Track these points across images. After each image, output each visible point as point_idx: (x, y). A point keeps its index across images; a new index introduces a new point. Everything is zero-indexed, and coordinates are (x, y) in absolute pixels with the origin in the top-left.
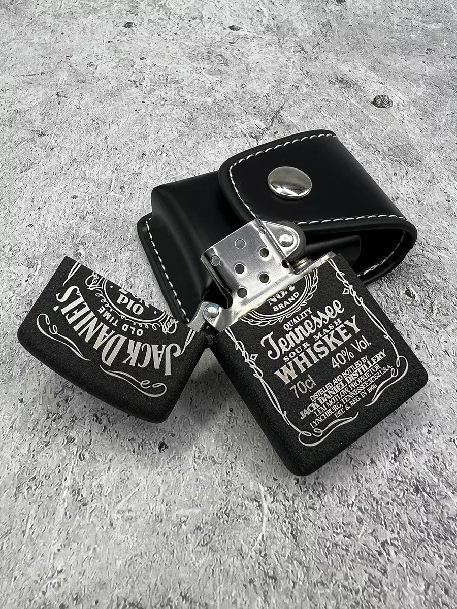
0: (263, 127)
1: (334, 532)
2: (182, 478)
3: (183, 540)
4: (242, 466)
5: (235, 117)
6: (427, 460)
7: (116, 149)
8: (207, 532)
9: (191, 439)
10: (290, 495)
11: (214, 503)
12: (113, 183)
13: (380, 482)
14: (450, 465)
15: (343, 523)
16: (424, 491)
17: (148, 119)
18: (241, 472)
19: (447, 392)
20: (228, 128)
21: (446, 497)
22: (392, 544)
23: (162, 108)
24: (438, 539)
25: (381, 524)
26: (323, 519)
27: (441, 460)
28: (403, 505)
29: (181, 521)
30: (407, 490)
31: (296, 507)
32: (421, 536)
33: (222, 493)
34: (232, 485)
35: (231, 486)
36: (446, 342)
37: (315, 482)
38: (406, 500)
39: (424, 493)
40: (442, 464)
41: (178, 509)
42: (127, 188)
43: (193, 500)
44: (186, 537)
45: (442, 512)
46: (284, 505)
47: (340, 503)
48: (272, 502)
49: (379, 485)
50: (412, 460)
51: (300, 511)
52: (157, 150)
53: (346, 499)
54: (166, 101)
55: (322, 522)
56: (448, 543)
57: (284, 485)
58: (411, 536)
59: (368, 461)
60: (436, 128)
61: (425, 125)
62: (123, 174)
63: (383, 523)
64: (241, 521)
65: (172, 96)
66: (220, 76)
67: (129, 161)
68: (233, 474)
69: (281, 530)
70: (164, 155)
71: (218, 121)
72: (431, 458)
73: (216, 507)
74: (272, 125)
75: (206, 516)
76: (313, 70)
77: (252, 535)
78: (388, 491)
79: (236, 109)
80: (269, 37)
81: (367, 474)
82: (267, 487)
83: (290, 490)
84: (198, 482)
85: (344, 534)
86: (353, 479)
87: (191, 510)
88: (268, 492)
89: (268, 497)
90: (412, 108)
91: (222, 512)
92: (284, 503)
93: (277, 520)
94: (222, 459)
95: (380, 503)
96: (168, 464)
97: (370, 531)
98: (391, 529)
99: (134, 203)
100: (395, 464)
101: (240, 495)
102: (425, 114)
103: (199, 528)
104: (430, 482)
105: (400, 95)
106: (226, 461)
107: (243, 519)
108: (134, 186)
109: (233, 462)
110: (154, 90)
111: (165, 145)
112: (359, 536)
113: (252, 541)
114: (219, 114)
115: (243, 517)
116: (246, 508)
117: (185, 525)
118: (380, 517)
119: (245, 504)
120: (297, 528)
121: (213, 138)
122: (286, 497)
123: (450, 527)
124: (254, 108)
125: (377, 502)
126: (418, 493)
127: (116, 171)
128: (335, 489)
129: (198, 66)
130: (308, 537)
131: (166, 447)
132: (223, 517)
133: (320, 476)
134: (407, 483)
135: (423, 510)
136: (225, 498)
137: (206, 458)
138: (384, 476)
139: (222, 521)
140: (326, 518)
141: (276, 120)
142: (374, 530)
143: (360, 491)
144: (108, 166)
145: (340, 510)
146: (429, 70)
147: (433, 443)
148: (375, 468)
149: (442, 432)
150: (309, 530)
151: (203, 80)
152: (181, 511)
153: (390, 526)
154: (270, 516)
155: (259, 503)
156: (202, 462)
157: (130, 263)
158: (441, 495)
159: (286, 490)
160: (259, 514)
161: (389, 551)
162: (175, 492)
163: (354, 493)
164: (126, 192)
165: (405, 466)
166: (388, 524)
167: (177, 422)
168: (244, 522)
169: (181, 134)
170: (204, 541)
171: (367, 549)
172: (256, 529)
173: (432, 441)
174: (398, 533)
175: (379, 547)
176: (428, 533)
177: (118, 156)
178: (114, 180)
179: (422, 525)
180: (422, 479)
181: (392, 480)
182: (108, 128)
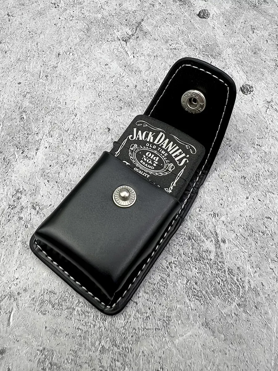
0: (130, 34)
5: (114, 27)
6: (196, 224)
7: (43, 51)
12: (41, 73)
14: (207, 227)
16: (193, 239)
17: (62, 30)
19: (212, 190)
20: (110, 35)
21: (203, 241)
22: (174, 263)
23: (71, 22)
24: (196, 261)
25: (170, 254)
27: (203, 224)
28: (182, 245)
30: (184, 239)
36: (216, 164)
38: (184, 243)
39: (193, 240)
40: (204, 226)
42: (49, 77)
45: (200, 248)
50: (189, 224)
52: (67, 51)
54: (73, 17)
56: (200, 262)
58: (183, 260)
60: (233, 32)
61: (227, 30)
62: (47, 67)
63: (171, 254)
65: (77, 13)
67: (51, 59)
70: (71, 54)
71: (104, 30)
72: (199, 223)
74: (136, 32)
78: (175, 239)
79: (115, 22)
90: (221, 18)
95: (170, 245)
97: (164, 258)
98: (174, 257)
99: (53, 86)
102: (229, 22)
104: (196, 235)
105: (215, 9)
108: (53, 75)
110: (66, 10)
111: (72, 48)
114: (105, 26)
118: (170, 251)
121: (100, 42)
123: (203, 255)
124: (126, 20)
126: (190, 240)
127: (43, 66)
134: (185, 235)
135: (191, 247)
141: (138, 29)
142: (166, 257)
144: (39, 63)
149: (206, 211)
153: (174, 255)
158: (201, 240)
161: (172, 266)
164: (49, 79)
165: (185, 227)
169: (81, 40)
173: (201, 215)
174: (177, 258)
176: (192, 258)
177: (44, 56)
178: (42, 72)
179: (189, 254)
180: (193, 233)
181: (178, 234)
182: (39, 37)
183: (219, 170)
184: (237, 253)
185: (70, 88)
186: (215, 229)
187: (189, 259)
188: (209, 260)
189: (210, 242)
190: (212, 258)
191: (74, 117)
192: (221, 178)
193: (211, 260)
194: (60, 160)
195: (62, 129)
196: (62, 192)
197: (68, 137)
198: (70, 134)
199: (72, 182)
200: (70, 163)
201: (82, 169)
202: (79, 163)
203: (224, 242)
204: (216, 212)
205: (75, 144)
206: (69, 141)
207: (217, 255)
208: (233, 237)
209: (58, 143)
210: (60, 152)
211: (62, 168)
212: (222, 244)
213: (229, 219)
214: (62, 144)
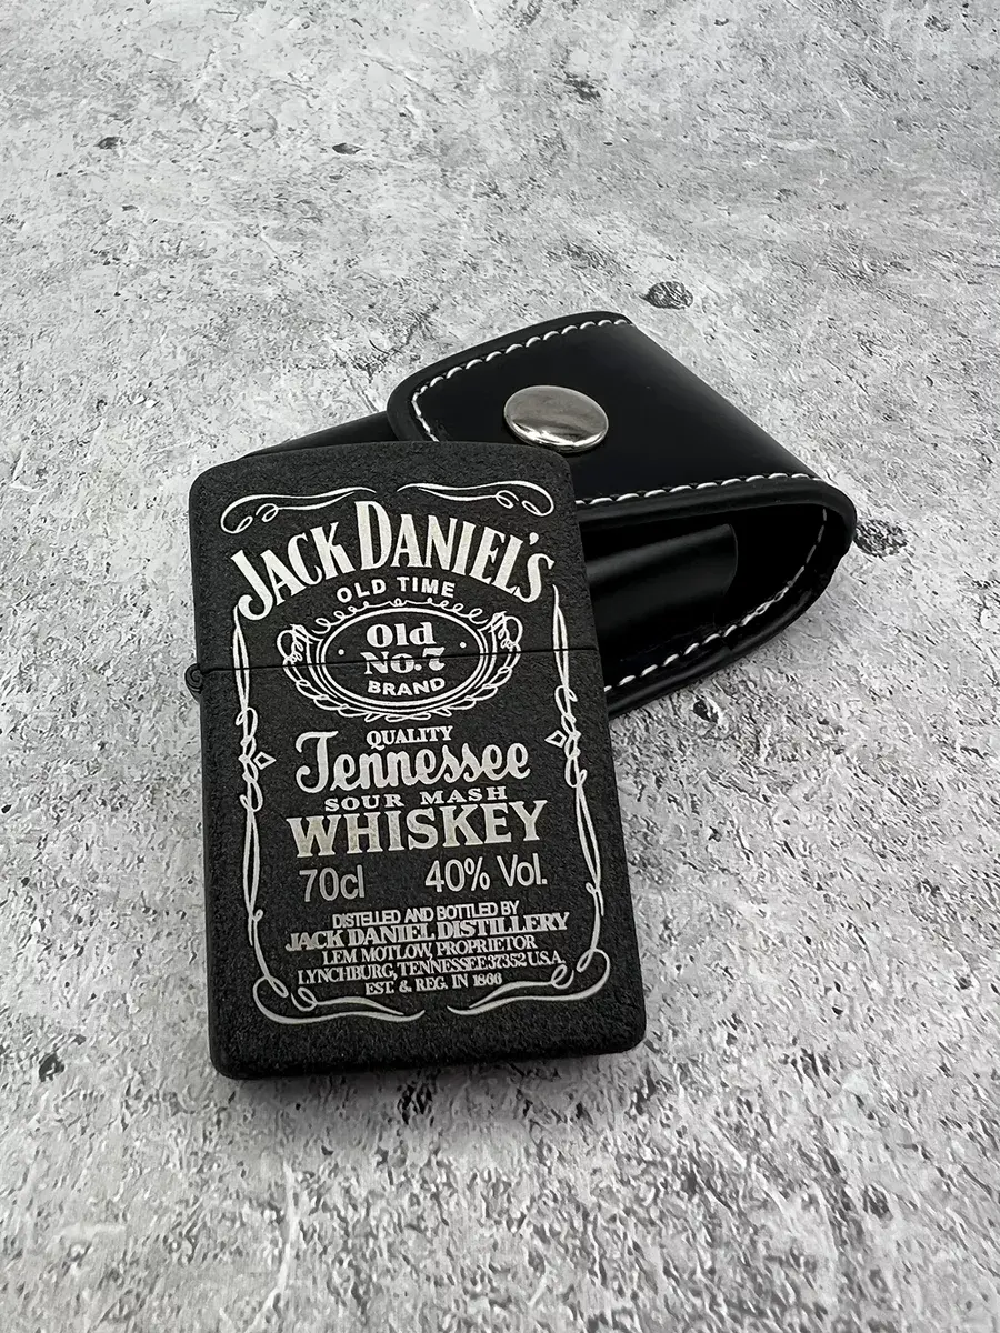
0: (387, 346)
1: (466, 1292)
2: (88, 1146)
3: (68, 1304)
4: (245, 1118)
5: (325, 326)
6: (721, 1110)
7: (40, 391)
8: (133, 1286)
9: (126, 1048)
10: (360, 1193)
11: (161, 1211)
12: (20, 462)
13: (597, 1162)
14: (779, 1125)
15: (491, 1267)
16: (709, 1187)
17: (124, 328)
18: (242, 1134)
20: (306, 349)
21: (764, 1204)
22: (618, 1326)
23: (159, 307)
24: (739, 1315)
25: (592, 1272)
26: (441, 1256)
27: (757, 1109)
28: (653, 1223)
29: (69, 1255)
30: (665, 1185)
31: (373, 1223)
32: (694, 1306)
33: (186, 1186)
34: (215, 1166)
35: (211, 1168)
36: (787, 822)
37: (429, 1161)
38: (662, 1212)
39: (709, 1194)
40: (760, 1119)
41: (66, 1224)
42: (51, 473)
43: (109, 1202)
44: (78, 1298)
45: (753, 1242)
46: (344, 1220)
47: (488, 1215)
48: (313, 1211)
49: (595, 1171)
50: (684, 1110)
51: (382, 1235)
52: (135, 394)
53: (506, 1205)
54: (169, 292)
55: (437, 1264)
56: (765, 1326)
57: (349, 1166)
58: (667, 1305)
59: (570, 1112)
60: (789, 350)
61: (764, 344)
62: (47, 442)
63: (597, 1268)
64: (226, 1257)
65: (186, 283)
66: (299, 244)
67: (67, 416)
68: (221, 1137)
69: (328, 1284)
70: (149, 403)
71: (284, 333)
72: (733, 1105)
73: (165, 1219)
74: (408, 343)
75: (136, 1241)
76: (515, 232)
77: (251, 1295)
78: (616, 1186)
79: (331, 309)
80: (421, 167)
81: (564, 1141)
82: (305, 1173)
83: (362, 1180)
84: (128, 1157)
85: (492, 1296)
86: (528, 1155)
87: (99, 1228)
88: (305, 1184)
89: (304, 1197)
90: (736, 309)
91: (181, 1234)
92: (343, 1214)
93: (321, 1255)
94: (196, 1099)
95: (591, 1218)
96: (57, 1111)
97: (561, 1289)
98: (616, 1285)
99: (63, 505)
100: (639, 1118)
101: (232, 1190)
102: (766, 320)
103: (113, 1275)
104: (726, 1166)
105: (710, 280)
106: (207, 1106)
107: (231, 1253)
108: (70, 469)
109: (225, 1109)
110: (146, 271)
111: (155, 383)
112: (531, 1304)
113: (248, 1310)
114: (289, 320)
115: (233, 1249)
116: (243, 1224)
117: (79, 1265)
118: (589, 1254)
119: (241, 1215)
120: (370, 1277)
121: (268, 370)
122: (350, 1198)
123: (771, 1282)
124: (371, 307)
125: (586, 1216)
126: (694, 1192)
127: (32, 437)
128: (478, 1180)
129: (253, 222)
130: (396, 1304)
131: (60, 1068)
132: (179, 1246)
133: (445, 1146)
134: (666, 1166)
135: (703, 1236)
136: (191, 1202)
137: (157, 1096)
138: (610, 1149)
139: (175, 1256)
140: (449, 1253)
141: (418, 333)
142: (572, 1288)
143: (543, 1186)
144: (15, 428)
145: (487, 1235)
146: (781, 232)
147: (740, 1067)
148: (587, 1128)
149: (765, 1041)
150: (403, 1283)
151: (261, 250)
152: (74, 1231)
153: (615, 1278)
154: (304, 1246)
155: (278, 1212)
156: (146, 1107)
157: (35, 636)
158: (752, 1198)
159: (353, 1181)
160: (274, 1242)
162: (64, 1180)
163: (528, 1189)
164: (49, 481)
165: (663, 1125)
166: (610, 1273)
167: (94, 1008)
168: (233, 1263)
169: (194, 360)
170: (121, 1310)
172: (262, 1280)
173: (738, 1061)
174: (635, 1297)
176: (713, 1298)
177: (41, 406)
178: (24, 455)
179: (699, 1275)
180: (705, 1158)
181: (629, 1158)
182: (28, 347)
183: (802, 850)
184: (961, 1276)
185: (132, 513)
186: (821, 1138)
187: (698, 1302)
188: (808, 1311)
189: (806, 1207)
190: (828, 1300)
191: (136, 617)
192: (820, 888)
193: (820, 1311)
194: (54, 786)
195: (81, 661)
196: (43, 926)
197: (103, 696)
198: (111, 681)
199: (99, 886)
200: (100, 802)
201: (152, 830)
202: (142, 800)
203: (879, 1208)
204: (819, 1049)
205: (131, 721)
206: (105, 711)
207: (852, 1285)
208: (925, 1185)
209: (53, 714)
210: (59, 752)
211: (58, 818)
212: (870, 1222)
213: (886, 1086)
214: (74, 720)
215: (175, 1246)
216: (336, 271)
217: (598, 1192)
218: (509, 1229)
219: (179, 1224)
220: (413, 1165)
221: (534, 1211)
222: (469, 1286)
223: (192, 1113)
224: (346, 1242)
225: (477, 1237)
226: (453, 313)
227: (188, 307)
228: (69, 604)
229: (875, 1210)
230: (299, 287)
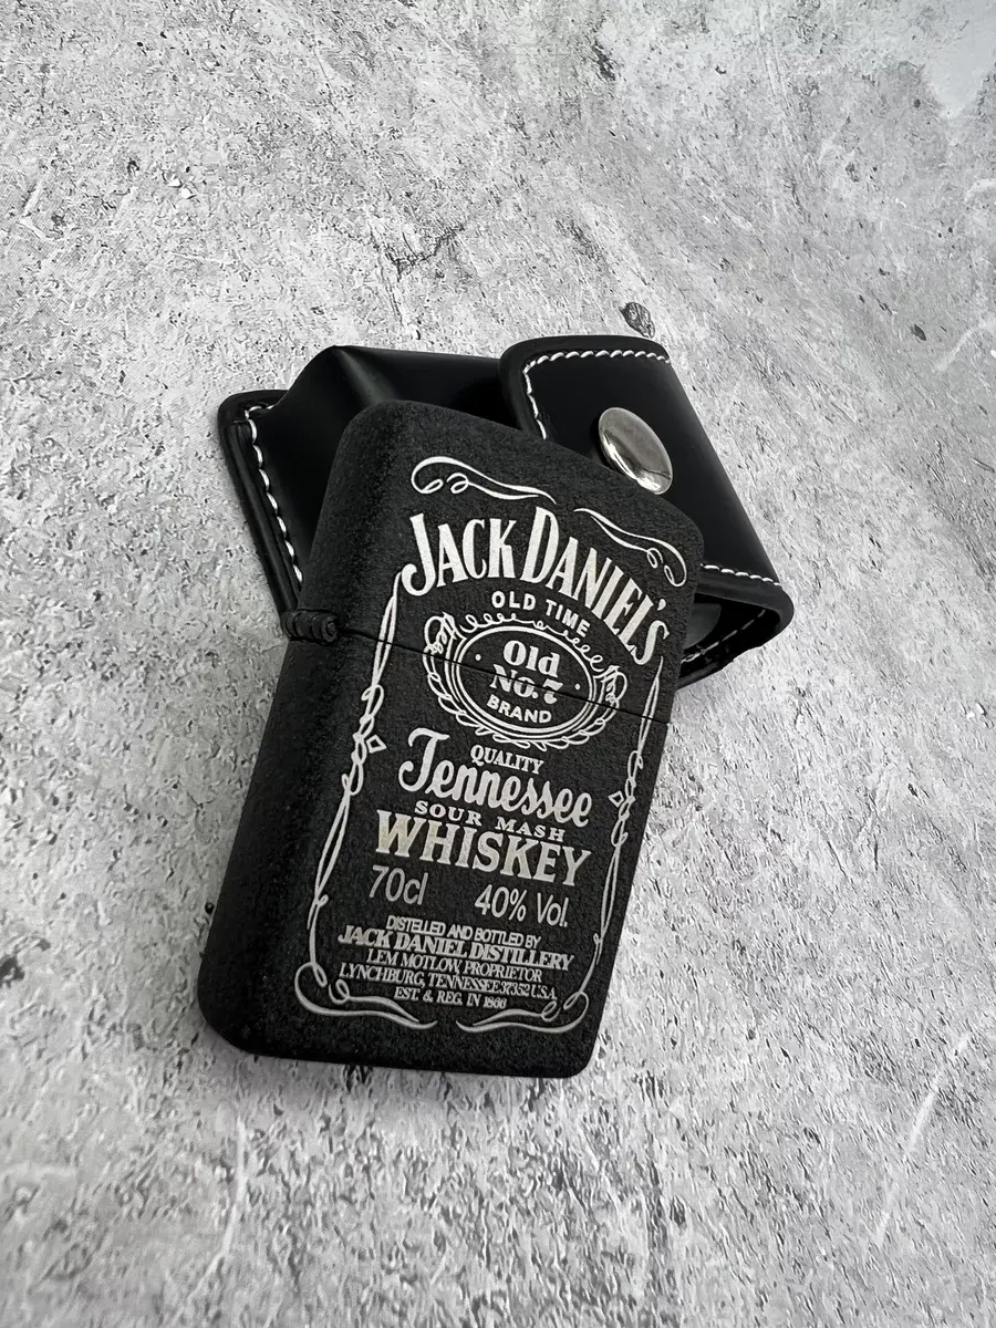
0: (417, 248)
1: (383, 1267)
2: (42, 1074)
3: (9, 1256)
4: (206, 1064)
5: (365, 193)
6: (588, 1117)
7: (66, 112)
8: (80, 1239)
9: (93, 965)
10: (304, 1158)
11: (115, 1157)
12: (35, 195)
13: (495, 1152)
14: (625, 1136)
15: (405, 1244)
16: (572, 1185)
17: (166, 83)
18: (201, 1082)
19: (645, 971)
20: (345, 211)
21: (607, 1204)
22: (494, 1306)
23: (206, 77)
24: (579, 1302)
25: (481, 1255)
26: (366, 1230)
27: (611, 1120)
28: (528, 1213)
29: (14, 1196)
30: (541, 1179)
31: (312, 1191)
32: (549, 1292)
33: (142, 1131)
34: (173, 1113)
35: (168, 1114)
36: (659, 862)
37: (365, 1133)
38: (536, 1204)
39: (570, 1191)
40: (613, 1129)
41: (13, 1162)
42: (70, 227)
43: (61, 1142)
44: (21, 1249)
45: (595, 1237)
46: (286, 1184)
47: (407, 1193)
48: (261, 1173)
49: (492, 1161)
50: (562, 1112)
51: (318, 1204)
52: (169, 175)
53: (422, 1184)
54: (218, 65)
55: (362, 1237)
56: (595, 1313)
57: (295, 1129)
58: (530, 1289)
59: (479, 1101)
60: (713, 419)
61: (698, 405)
62: (67, 185)
63: (484, 1251)
64: (175, 1214)
65: (237, 61)
66: (351, 83)
67: (93, 162)
68: (180, 1081)
69: (268, 1250)
70: (185, 193)
71: (326, 181)
72: (596, 1113)
73: (118, 1166)
74: (435, 254)
75: (87, 1188)
77: (197, 1257)
78: (506, 1176)
79: (371, 176)
81: (472, 1128)
82: (257, 1131)
83: (306, 1144)
84: (84, 1092)
85: (403, 1272)
86: (444, 1137)
87: (49, 1170)
88: (255, 1144)
89: (253, 1157)
90: (683, 359)
91: (133, 1185)
92: (286, 1178)
93: (264, 1220)
94: (159, 1035)
95: (485, 1204)
96: (13, 1028)
97: (456, 1269)
98: (496, 1269)
99: (80, 275)
100: (530, 1114)
101: (187, 1141)
102: (702, 381)
103: (60, 1226)
104: (585, 1169)
105: (669, 321)
106: (170, 1045)
107: (181, 1211)
108: (92, 231)
109: (186, 1051)
111: (193, 169)
112: (432, 1282)
113: (192, 1274)
114: (334, 164)
115: (183, 1205)
116: (194, 1180)
117: (25, 1211)
118: (480, 1238)
119: (193, 1169)
120: (305, 1247)
121: (307, 216)
122: (294, 1162)
123: (603, 1276)
124: (408, 195)
125: (481, 1201)
126: (561, 1189)
127: (50, 168)
128: (403, 1156)
129: (309, 28)
130: (324, 1275)
131: (19, 975)
132: (130, 1198)
133: (379, 1119)
134: (543, 1163)
135: (562, 1229)
136: (147, 1148)
137: (121, 1025)
138: (505, 1140)
139: (125, 1210)
140: (372, 1228)
141: (444, 248)
142: (464, 1269)
143: (452, 1169)
144: (33, 145)
145: (404, 1212)
147: (605, 1079)
148: (491, 1118)
149: (624, 1059)
150: (331, 1255)
151: (314, 67)
152: (22, 1170)
153: (496, 1261)
154: (249, 1209)
155: (228, 1170)
156: (108, 1036)
157: (33, 430)
158: (599, 1199)
159: (298, 1144)
160: (222, 1202)
161: (484, 1321)
162: (14, 1110)
163: (439, 1171)
164: (67, 236)
165: (546, 1124)
166: (493, 1258)
167: (62, 910)
168: (182, 1221)
169: (236, 165)
170: (66, 1266)
171: (442, 1316)
172: (208, 1242)
173: (604, 1074)
174: (509, 1280)
175: (467, 1312)
176: (563, 1285)
177: (66, 133)
178: (39, 188)
179: (556, 1264)
180: (571, 1159)
181: (518, 1151)
182: (57, 46)
184: (721, 1279)
185: (153, 323)
186: (650, 1152)
187: (552, 1288)
188: (624, 1302)
189: (633, 1211)
190: (639, 1294)
191: (147, 451)
192: (674, 929)
193: (632, 1302)
194: (40, 628)
195: (83, 483)
196: (14, 798)
197: (104, 535)
198: (114, 520)
199: (81, 765)
200: (90, 664)
201: (142, 715)
202: (135, 675)
203: (679, 1218)
204: (658, 1075)
205: (131, 577)
206: (103, 554)
207: (655, 1283)
208: (710, 1203)
209: (46, 538)
210: (50, 587)
211: (41, 669)
212: (672, 1228)
213: (696, 1114)
214: (69, 554)
215: (126, 1198)
216: (381, 134)
217: (493, 1180)
218: (422, 1207)
219: (132, 1174)
220: (351, 1136)
221: (443, 1192)
222: (386, 1261)
223: (155, 1050)
224: (287, 1209)
225: (395, 1214)
226: (476, 243)
227: (236, 94)
228: (75, 404)
229: (677, 1220)
230: (346, 134)
